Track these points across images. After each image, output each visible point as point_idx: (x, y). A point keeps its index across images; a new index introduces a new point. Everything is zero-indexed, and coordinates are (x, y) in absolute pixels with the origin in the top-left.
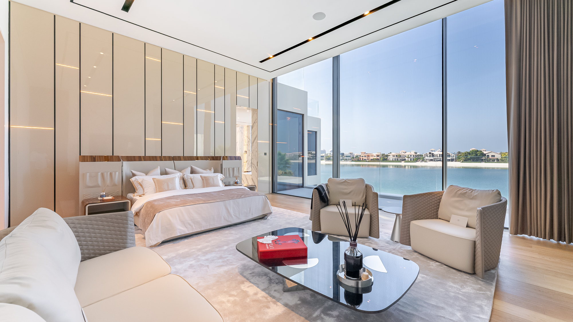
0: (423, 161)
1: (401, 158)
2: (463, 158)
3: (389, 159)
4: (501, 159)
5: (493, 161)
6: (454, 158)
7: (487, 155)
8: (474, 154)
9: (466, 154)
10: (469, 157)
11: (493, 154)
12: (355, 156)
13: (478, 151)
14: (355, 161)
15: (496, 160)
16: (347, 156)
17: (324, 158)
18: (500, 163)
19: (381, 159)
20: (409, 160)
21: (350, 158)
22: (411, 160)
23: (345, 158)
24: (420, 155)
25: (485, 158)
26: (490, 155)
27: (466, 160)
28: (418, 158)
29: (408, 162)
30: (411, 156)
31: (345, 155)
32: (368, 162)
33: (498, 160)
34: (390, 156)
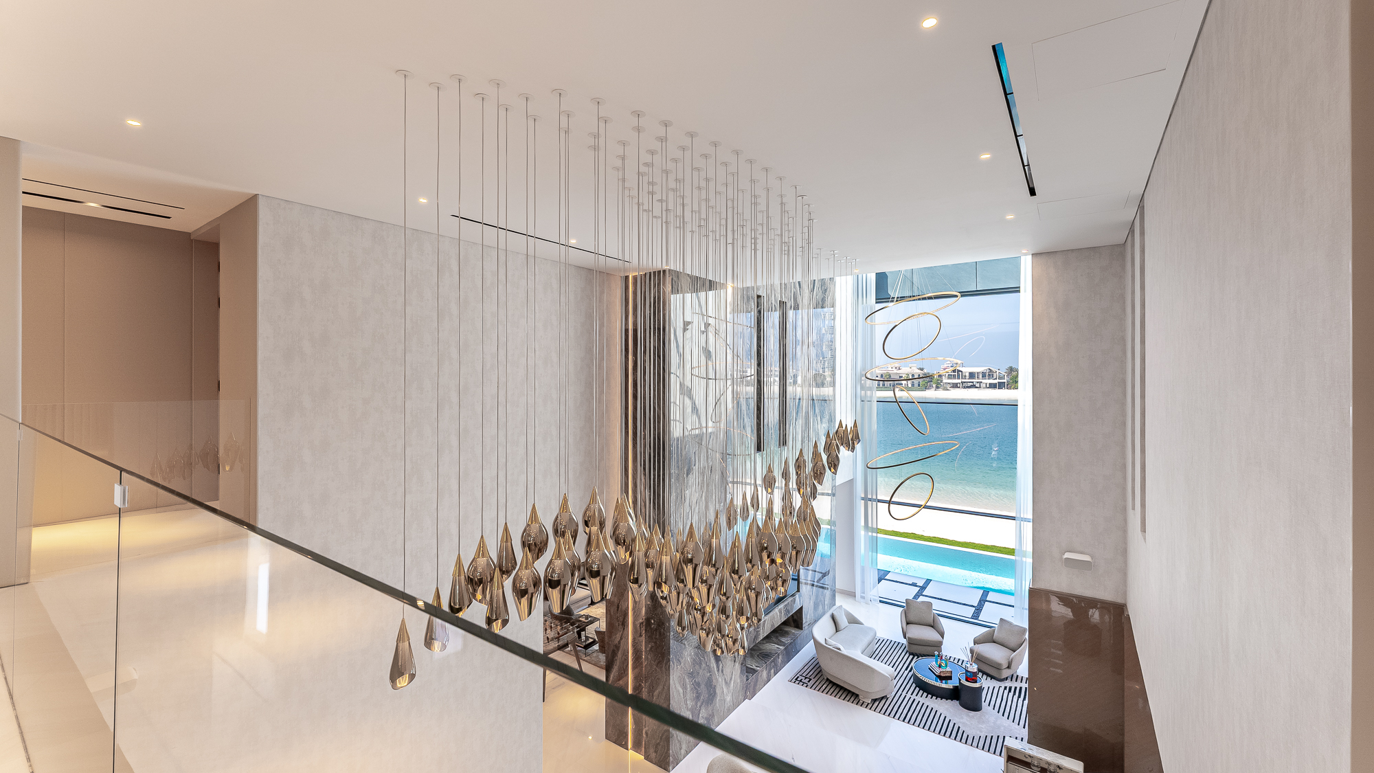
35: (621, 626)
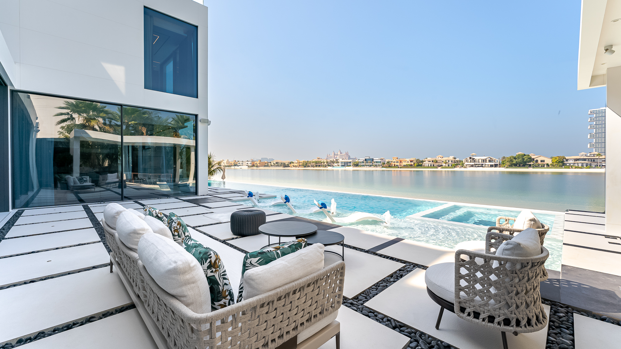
0: (462, 167)
1: (438, 164)
2: (508, 164)
3: (424, 164)
4: (551, 164)
5: (543, 166)
6: (498, 163)
7: (535, 159)
8: (520, 159)
9: (511, 158)
10: (515, 162)
11: (542, 158)
12: (386, 162)
13: (525, 155)
14: (386, 167)
15: (546, 165)
16: (377, 162)
17: (351, 164)
18: (550, 168)
19: (415, 165)
20: (447, 166)
21: (380, 164)
22: (449, 166)
23: (375, 164)
24: (459, 161)
25: (533, 163)
26: (539, 159)
27: (511, 166)
28: (457, 163)
29: (446, 168)
30: (449, 161)
31: (374, 160)
32: (400, 168)
33: (548, 165)
34: (425, 161)
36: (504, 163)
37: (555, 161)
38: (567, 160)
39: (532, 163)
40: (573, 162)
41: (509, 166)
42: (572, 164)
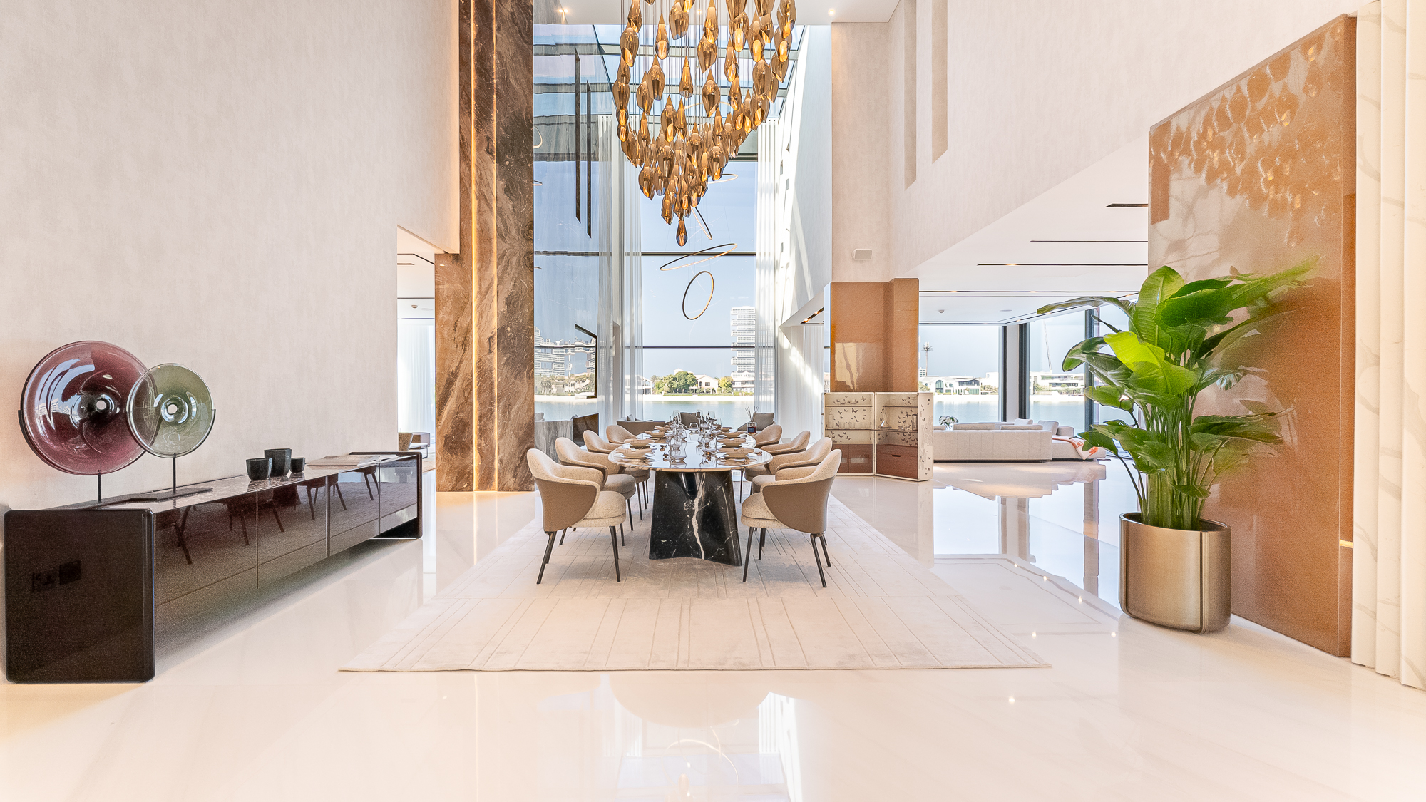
35: (459, 348)
36: (660, 386)
37: (723, 384)
38: (733, 383)
39: (694, 387)
40: (740, 386)
41: (668, 392)
42: (739, 389)
